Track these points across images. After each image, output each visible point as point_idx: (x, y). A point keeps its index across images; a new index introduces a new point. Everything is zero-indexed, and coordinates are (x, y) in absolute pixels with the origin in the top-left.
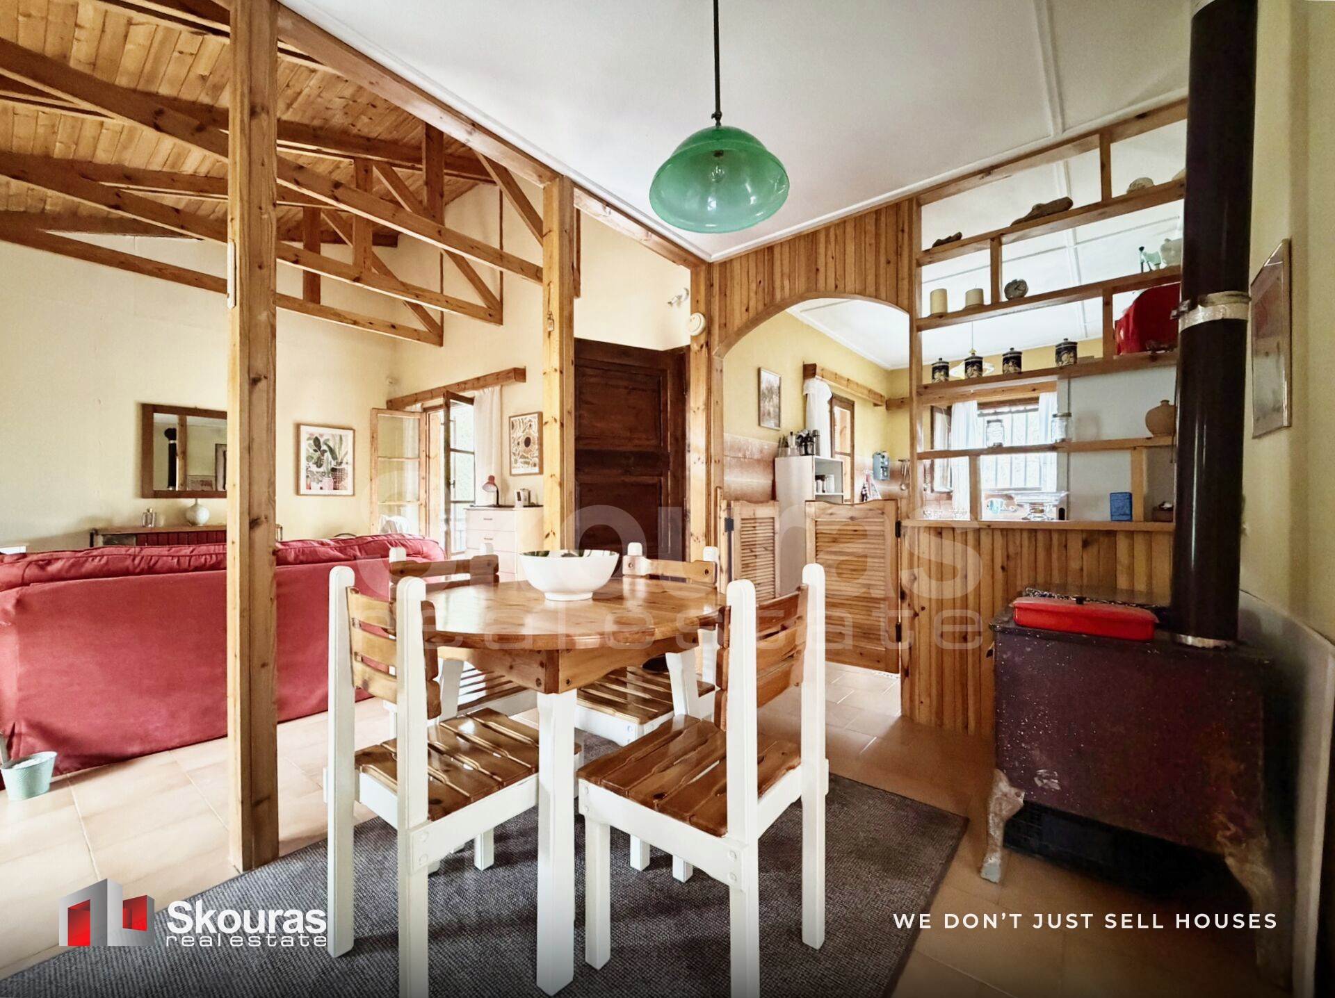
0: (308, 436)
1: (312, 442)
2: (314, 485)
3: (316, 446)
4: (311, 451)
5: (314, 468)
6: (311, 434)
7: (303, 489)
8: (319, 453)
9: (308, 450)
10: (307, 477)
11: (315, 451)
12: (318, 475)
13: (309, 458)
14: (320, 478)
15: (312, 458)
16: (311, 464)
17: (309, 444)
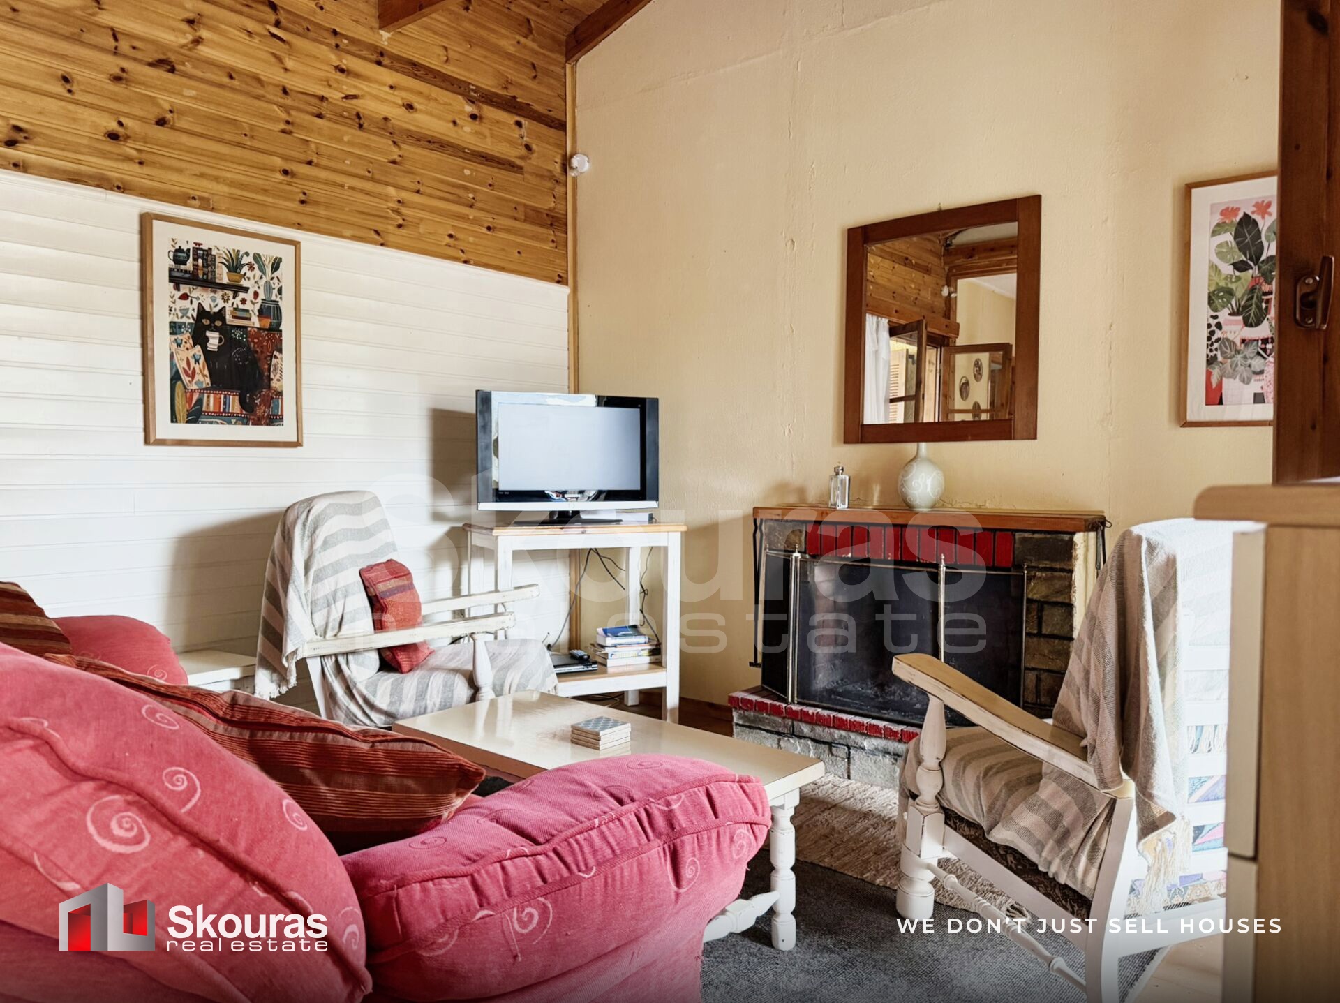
0: (1217, 218)
1: (1228, 237)
2: (1231, 387)
3: (1242, 247)
4: (1227, 269)
5: (1235, 329)
6: (1228, 212)
7: (1197, 408)
8: (1255, 271)
9: (1214, 268)
10: (1211, 361)
11: (1240, 266)
12: (1250, 351)
13: (1216, 298)
14: (1257, 364)
15: (1230, 293)
16: (1224, 315)
17: (1220, 246)
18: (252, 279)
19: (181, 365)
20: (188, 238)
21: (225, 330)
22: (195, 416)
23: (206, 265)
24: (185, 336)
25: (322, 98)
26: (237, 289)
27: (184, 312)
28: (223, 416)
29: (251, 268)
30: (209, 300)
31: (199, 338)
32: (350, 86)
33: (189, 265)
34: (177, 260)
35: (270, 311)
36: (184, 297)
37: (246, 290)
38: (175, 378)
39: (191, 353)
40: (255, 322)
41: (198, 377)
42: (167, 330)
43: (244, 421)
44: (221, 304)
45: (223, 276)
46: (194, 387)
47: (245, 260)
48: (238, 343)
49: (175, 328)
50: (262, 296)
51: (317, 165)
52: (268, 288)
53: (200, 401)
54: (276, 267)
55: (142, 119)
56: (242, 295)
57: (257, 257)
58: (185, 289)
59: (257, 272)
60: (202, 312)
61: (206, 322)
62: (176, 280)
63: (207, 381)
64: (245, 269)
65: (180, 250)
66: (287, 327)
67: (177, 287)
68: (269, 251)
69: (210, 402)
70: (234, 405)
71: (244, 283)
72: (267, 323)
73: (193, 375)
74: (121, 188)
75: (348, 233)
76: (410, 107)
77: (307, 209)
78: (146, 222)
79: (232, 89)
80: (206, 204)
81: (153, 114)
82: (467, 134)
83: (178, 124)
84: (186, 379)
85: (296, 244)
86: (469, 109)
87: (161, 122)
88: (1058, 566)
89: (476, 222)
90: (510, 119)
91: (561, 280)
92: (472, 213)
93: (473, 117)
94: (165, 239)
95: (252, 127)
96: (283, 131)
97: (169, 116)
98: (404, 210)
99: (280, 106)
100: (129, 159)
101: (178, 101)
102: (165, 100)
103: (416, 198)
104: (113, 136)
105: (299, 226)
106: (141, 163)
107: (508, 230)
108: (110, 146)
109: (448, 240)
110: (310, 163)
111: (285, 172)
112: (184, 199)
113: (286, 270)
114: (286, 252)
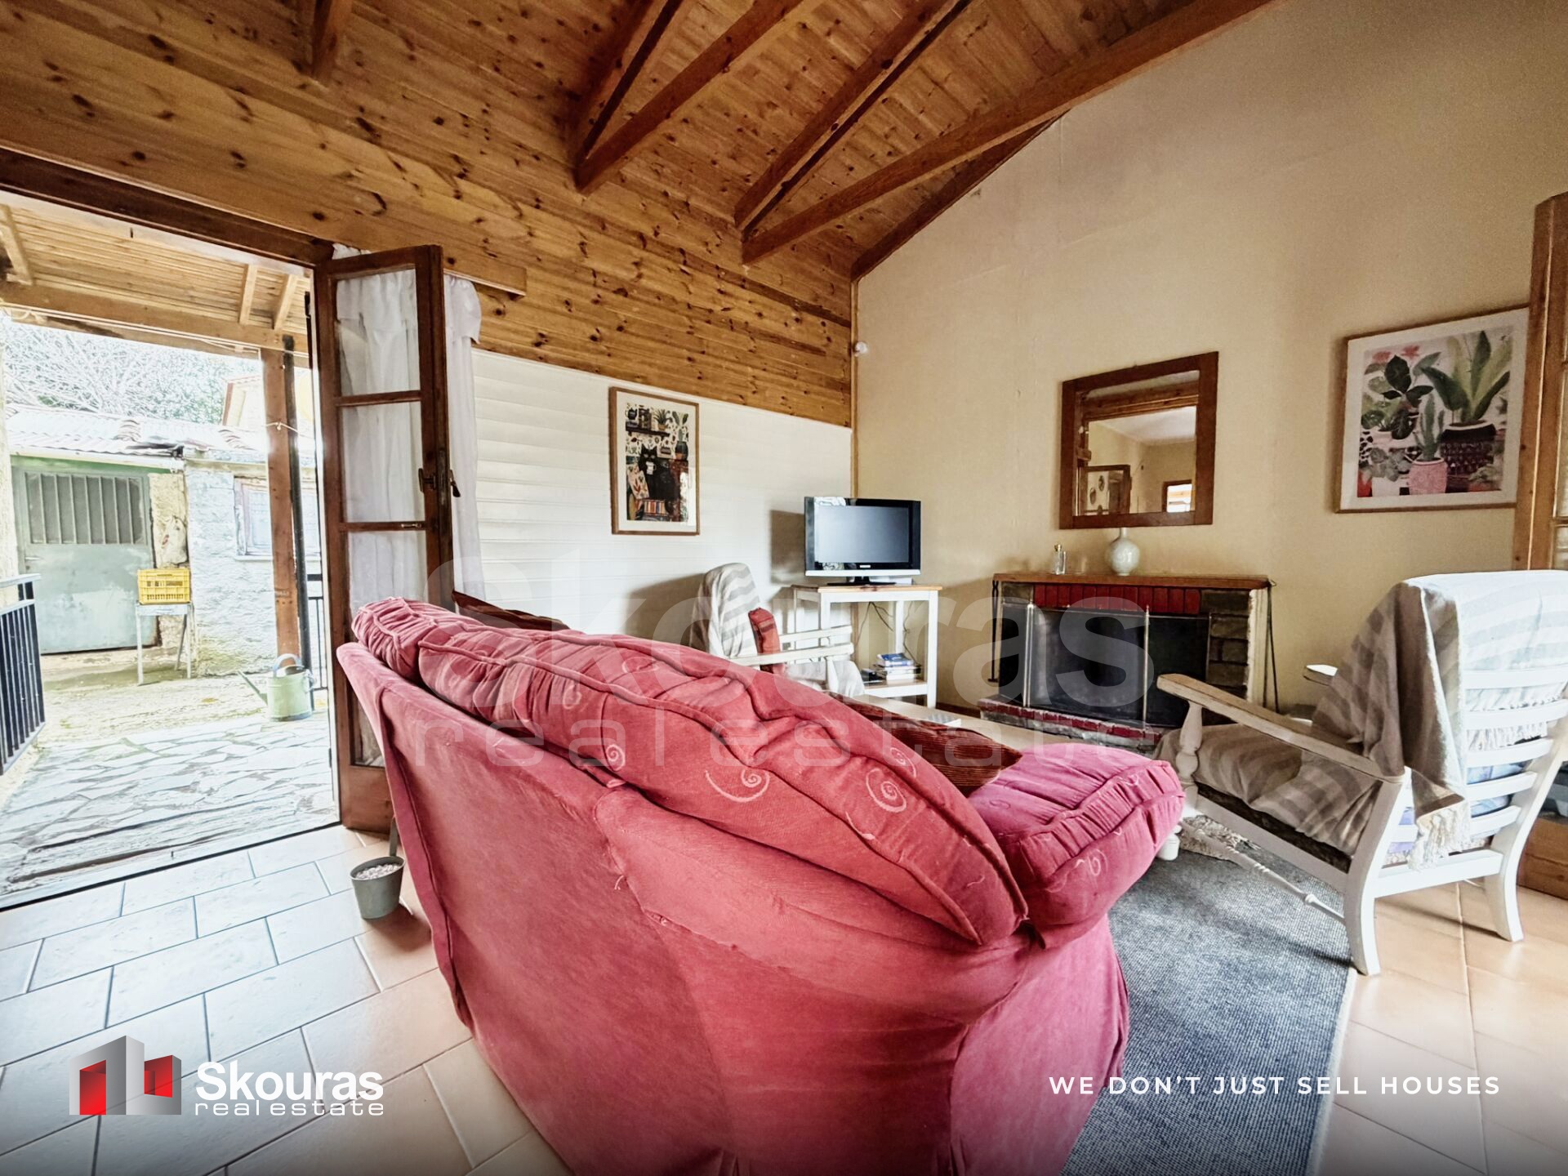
0: (1371, 361)
1: (1380, 374)
2: (1378, 484)
3: (1392, 381)
4: (1378, 398)
5: (1384, 441)
6: (1382, 355)
7: (1350, 500)
8: (1402, 398)
9: (1367, 398)
10: (1363, 465)
11: (1390, 395)
12: (1397, 457)
13: (1369, 418)
14: (1403, 466)
15: (1380, 415)
16: (1375, 431)
17: (1373, 380)
18: (672, 428)
19: (633, 484)
20: (636, 402)
21: (657, 461)
22: (641, 515)
23: (646, 419)
24: (635, 466)
25: (711, 311)
26: (664, 435)
27: (634, 449)
28: (655, 516)
29: (671, 420)
30: (648, 442)
31: (642, 467)
32: (726, 302)
33: (637, 420)
34: (631, 416)
35: (682, 449)
36: (634, 440)
37: (668, 435)
38: (629, 492)
39: (637, 476)
40: (673, 456)
41: (642, 491)
42: (625, 461)
43: (667, 519)
44: (655, 444)
45: (656, 426)
46: (639, 497)
47: (668, 416)
48: (663, 469)
49: (629, 460)
50: (677, 439)
51: (709, 355)
52: (681, 433)
53: (643, 507)
54: (685, 420)
55: (609, 328)
56: (666, 438)
57: (674, 414)
58: (634, 435)
59: (674, 423)
60: (644, 450)
61: (646, 456)
62: (630, 430)
63: (647, 494)
64: (668, 422)
65: (631, 410)
66: (691, 458)
67: (630, 434)
68: (682, 410)
69: (648, 508)
70: (662, 510)
71: (667, 431)
72: (680, 456)
73: (639, 490)
74: (599, 371)
75: (725, 397)
76: (760, 315)
77: (702, 382)
78: (612, 393)
79: (660, 306)
80: (646, 381)
81: (616, 323)
82: (793, 332)
83: (629, 330)
84: (635, 492)
85: (696, 405)
86: (794, 315)
87: (620, 329)
88: (1236, 613)
89: (798, 388)
90: (818, 321)
91: (847, 425)
92: (795, 383)
93: (797, 320)
94: (624, 402)
95: (671, 331)
96: (689, 333)
97: (624, 325)
98: (757, 382)
99: (687, 316)
100: (602, 353)
101: (629, 315)
102: (623, 314)
103: (763, 374)
104: (594, 338)
105: (697, 394)
106: (609, 355)
107: (818, 394)
108: (591, 345)
109: (782, 401)
110: (703, 353)
111: (690, 359)
112: (633, 378)
113: (691, 422)
114: (691, 410)
